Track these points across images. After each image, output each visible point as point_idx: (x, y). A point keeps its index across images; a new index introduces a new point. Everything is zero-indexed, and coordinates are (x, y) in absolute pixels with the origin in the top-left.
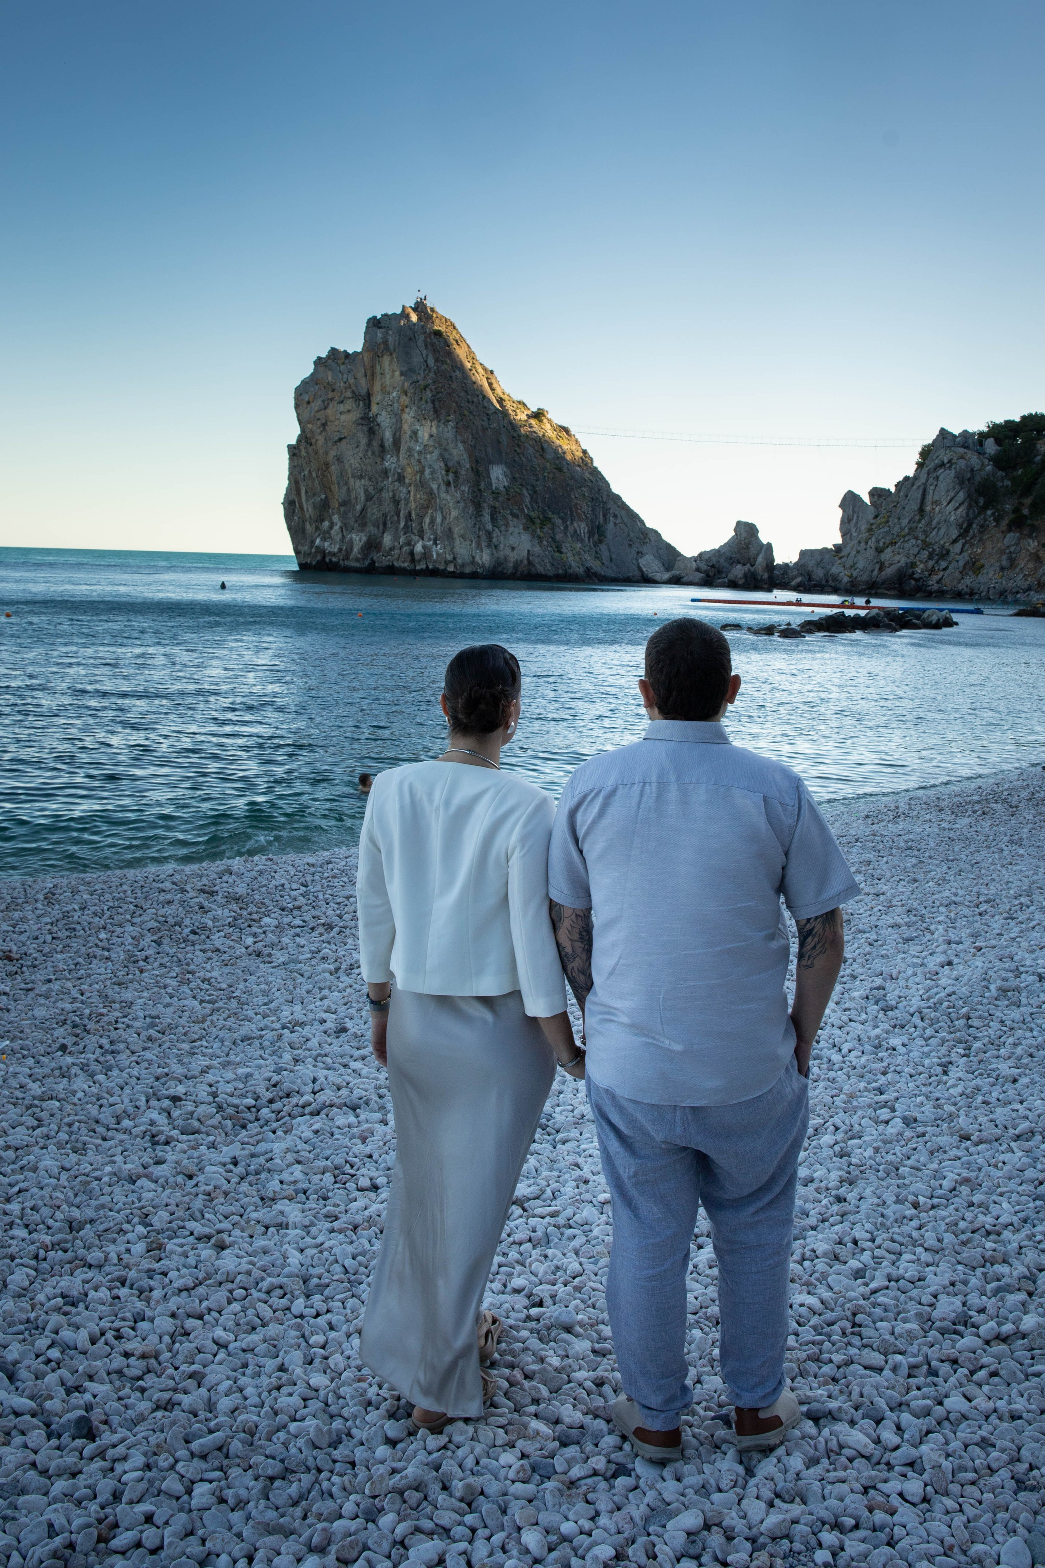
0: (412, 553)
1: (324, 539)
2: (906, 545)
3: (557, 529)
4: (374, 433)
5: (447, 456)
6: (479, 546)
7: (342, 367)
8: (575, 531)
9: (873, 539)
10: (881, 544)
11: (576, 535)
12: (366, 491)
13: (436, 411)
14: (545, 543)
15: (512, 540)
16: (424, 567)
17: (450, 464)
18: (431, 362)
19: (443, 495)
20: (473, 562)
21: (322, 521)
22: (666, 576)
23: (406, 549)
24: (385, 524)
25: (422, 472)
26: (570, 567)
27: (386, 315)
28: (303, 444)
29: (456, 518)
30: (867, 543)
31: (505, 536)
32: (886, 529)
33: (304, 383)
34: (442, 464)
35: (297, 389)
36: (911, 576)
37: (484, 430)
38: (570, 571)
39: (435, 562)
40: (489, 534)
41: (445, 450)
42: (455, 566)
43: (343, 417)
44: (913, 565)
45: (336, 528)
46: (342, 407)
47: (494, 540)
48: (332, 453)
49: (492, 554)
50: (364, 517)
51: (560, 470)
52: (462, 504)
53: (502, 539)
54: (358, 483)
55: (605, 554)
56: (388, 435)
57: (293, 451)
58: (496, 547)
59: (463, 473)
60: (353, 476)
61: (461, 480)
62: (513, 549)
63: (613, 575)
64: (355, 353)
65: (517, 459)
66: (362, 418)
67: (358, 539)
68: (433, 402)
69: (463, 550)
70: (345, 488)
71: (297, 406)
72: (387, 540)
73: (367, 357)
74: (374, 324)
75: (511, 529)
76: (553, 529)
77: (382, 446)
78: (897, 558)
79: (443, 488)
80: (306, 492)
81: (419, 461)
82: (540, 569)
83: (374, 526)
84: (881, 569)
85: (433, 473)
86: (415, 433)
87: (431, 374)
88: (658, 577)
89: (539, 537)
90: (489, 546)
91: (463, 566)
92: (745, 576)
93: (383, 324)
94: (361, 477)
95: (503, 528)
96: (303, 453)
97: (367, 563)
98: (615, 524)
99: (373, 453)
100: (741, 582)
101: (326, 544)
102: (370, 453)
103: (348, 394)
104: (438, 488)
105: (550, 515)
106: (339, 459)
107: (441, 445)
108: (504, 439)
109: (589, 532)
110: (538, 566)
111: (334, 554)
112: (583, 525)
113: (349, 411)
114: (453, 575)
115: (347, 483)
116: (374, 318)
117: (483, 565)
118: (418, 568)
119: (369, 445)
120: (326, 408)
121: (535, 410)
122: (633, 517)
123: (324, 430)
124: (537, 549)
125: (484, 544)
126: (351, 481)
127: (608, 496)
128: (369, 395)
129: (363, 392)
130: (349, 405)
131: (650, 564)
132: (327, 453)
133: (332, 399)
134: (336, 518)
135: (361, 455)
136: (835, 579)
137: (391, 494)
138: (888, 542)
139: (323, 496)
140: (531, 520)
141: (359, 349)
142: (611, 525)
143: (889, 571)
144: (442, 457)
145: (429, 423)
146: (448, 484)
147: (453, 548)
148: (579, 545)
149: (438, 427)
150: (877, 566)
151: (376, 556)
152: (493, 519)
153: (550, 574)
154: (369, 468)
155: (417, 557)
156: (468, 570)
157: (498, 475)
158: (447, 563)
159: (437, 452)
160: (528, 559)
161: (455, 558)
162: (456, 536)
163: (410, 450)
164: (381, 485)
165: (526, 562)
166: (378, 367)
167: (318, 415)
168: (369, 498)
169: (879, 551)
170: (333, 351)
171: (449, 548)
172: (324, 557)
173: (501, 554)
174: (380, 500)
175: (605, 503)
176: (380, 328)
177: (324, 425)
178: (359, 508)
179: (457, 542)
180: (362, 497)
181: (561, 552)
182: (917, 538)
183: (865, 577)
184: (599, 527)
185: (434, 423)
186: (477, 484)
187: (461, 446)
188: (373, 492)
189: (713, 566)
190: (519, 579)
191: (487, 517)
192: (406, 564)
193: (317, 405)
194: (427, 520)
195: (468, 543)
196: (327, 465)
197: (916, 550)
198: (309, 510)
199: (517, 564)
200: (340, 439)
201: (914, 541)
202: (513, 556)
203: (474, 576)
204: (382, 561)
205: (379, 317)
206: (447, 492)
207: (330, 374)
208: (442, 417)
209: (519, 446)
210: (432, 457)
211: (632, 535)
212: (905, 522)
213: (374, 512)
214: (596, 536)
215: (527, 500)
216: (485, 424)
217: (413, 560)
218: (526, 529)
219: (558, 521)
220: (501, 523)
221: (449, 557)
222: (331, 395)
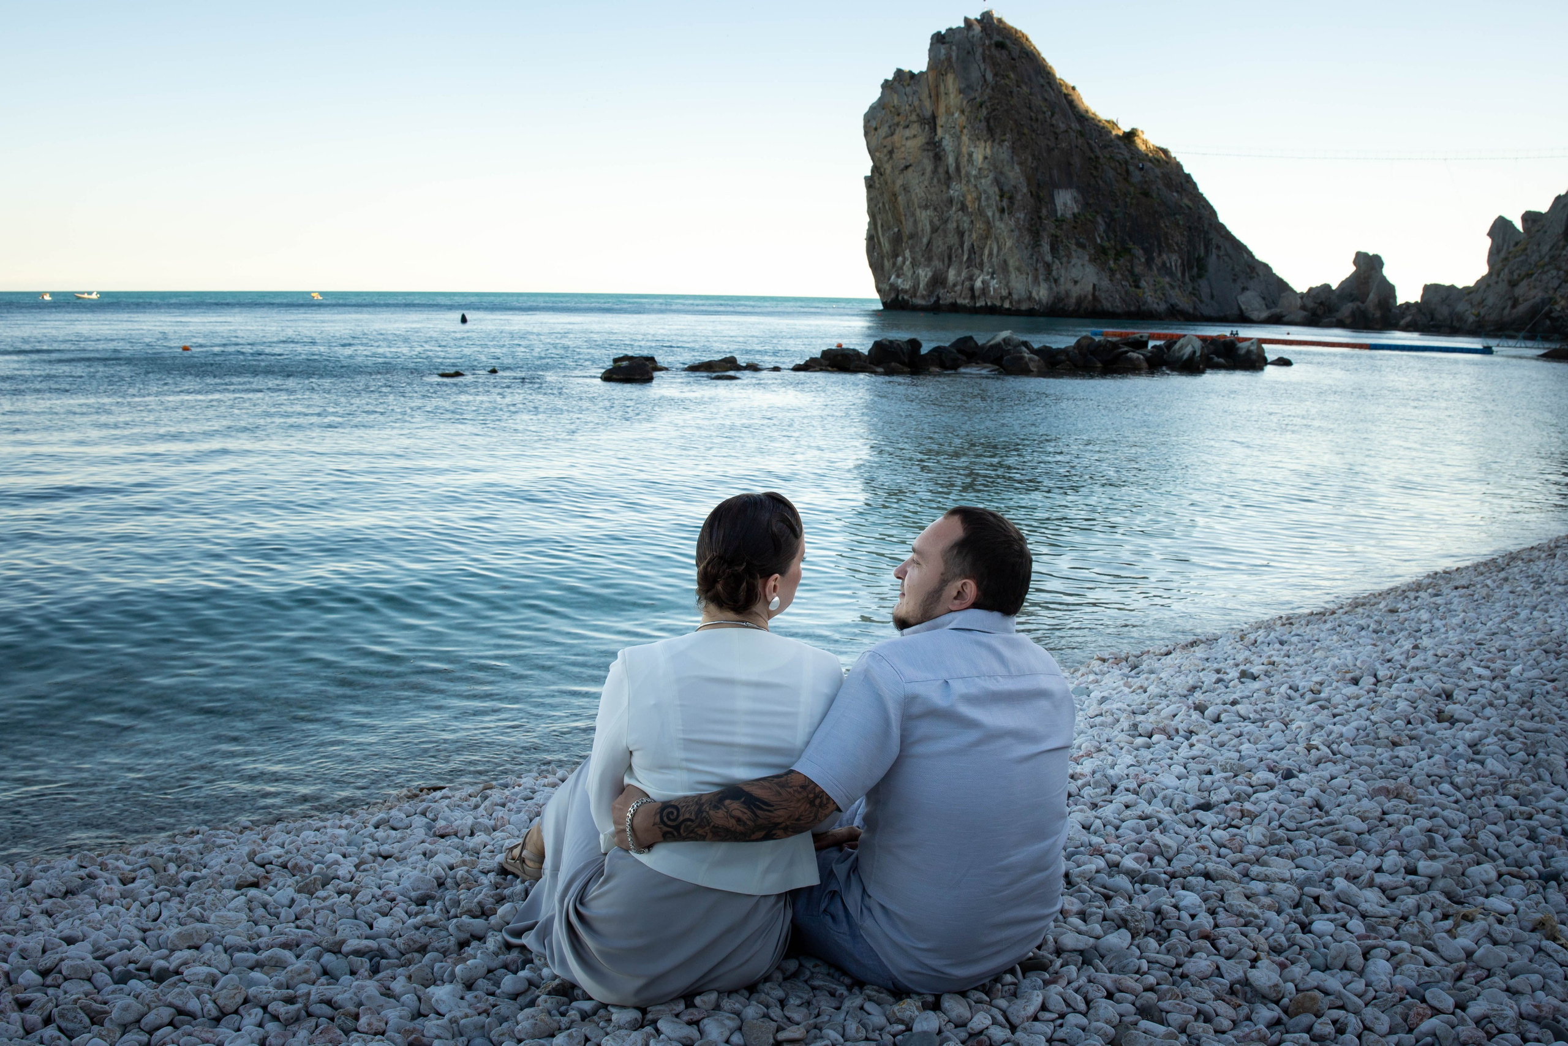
0: (972, 289)
1: (898, 276)
2: (1545, 277)
3: (1136, 261)
4: (940, 159)
5: (1003, 179)
6: (1036, 280)
7: (908, 89)
8: (1164, 264)
9: (1506, 270)
10: (1515, 276)
11: (1165, 269)
12: (931, 222)
13: (990, 130)
14: (1118, 276)
15: (1075, 273)
16: (983, 303)
17: (1006, 188)
18: (989, 76)
19: (998, 223)
20: (1030, 298)
21: (897, 256)
22: (1264, 314)
23: (967, 284)
24: (950, 258)
25: (979, 199)
26: (1145, 303)
27: (950, 29)
28: (877, 174)
29: (1011, 249)
30: (1498, 275)
31: (1066, 269)
32: (1523, 258)
33: (873, 108)
34: (996, 189)
35: (865, 115)
36: (1548, 315)
37: (1050, 150)
38: (1143, 308)
39: (992, 298)
40: (1048, 267)
41: (1001, 173)
42: (1011, 303)
43: (909, 143)
44: (1551, 301)
45: (908, 263)
46: (908, 133)
47: (1054, 273)
48: (899, 182)
49: (1051, 289)
50: (931, 250)
51: (1146, 194)
52: (1016, 233)
53: (1063, 272)
54: (924, 213)
55: (1205, 290)
56: (951, 160)
57: (870, 182)
58: (1056, 281)
59: (1019, 197)
60: (920, 207)
61: (1016, 206)
62: (1076, 282)
63: (1213, 314)
64: (921, 73)
65: (1093, 182)
66: (928, 143)
67: (924, 274)
68: (987, 120)
69: (1019, 285)
70: (912, 220)
71: (866, 134)
72: (952, 274)
73: (931, 77)
74: (939, 39)
75: (1074, 261)
76: (1131, 261)
77: (947, 172)
78: (1533, 292)
79: (997, 215)
80: (882, 226)
81: (975, 186)
82: (1107, 305)
83: (939, 259)
84: (1514, 306)
85: (988, 198)
86: (970, 155)
87: (989, 91)
88: (1255, 315)
89: (1111, 270)
90: (1047, 280)
91: (1019, 301)
92: (1353, 314)
93: (947, 39)
94: (926, 207)
95: (1064, 260)
96: (878, 185)
97: (932, 300)
98: (1218, 257)
99: (939, 181)
100: (1348, 321)
101: (900, 281)
102: (935, 180)
103: (914, 117)
104: (994, 215)
105: (1130, 245)
106: (906, 189)
107: (996, 167)
108: (1077, 161)
109: (1183, 264)
110: (1104, 302)
111: (906, 292)
112: (1174, 257)
113: (915, 136)
114: (1009, 312)
115: (913, 215)
116: (939, 33)
117: (1040, 302)
118: (978, 305)
119: (935, 171)
120: (892, 134)
121: (1127, 129)
122: (1240, 248)
123: (891, 158)
124: (1105, 283)
125: (1041, 277)
126: (918, 211)
127: (1210, 225)
128: (934, 117)
129: (928, 114)
130: (915, 129)
131: (1250, 301)
132: (894, 183)
133: (898, 124)
134: (907, 253)
135: (926, 183)
136: (1461, 318)
137: (955, 225)
138: (1523, 273)
139: (896, 230)
140: (1104, 251)
141: (924, 68)
142: (1213, 258)
143: (1522, 308)
144: (997, 181)
145: (983, 144)
146: (1002, 211)
147: (1008, 282)
148: (1167, 279)
149: (992, 147)
150: (1510, 303)
151: (941, 292)
152: (1054, 249)
153: (1119, 311)
154: (934, 197)
155: (977, 293)
156: (1024, 307)
157: (1066, 201)
158: (1003, 299)
159: (991, 176)
160: (1094, 295)
161: (1010, 294)
162: (1011, 269)
163: (968, 175)
164: (946, 215)
165: (1090, 297)
166: (942, 86)
167: (885, 142)
168: (934, 230)
169: (1513, 284)
170: (899, 73)
171: (1004, 282)
172: (897, 296)
173: (1062, 289)
174: (945, 231)
175: (1207, 233)
176: (943, 43)
177: (891, 152)
178: (925, 240)
179: (1013, 276)
180: (928, 228)
181: (1137, 287)
182: (1559, 269)
183: (1493, 316)
184: (1199, 259)
185: (989, 143)
186: (1038, 211)
187: (1017, 168)
188: (937, 223)
189: (1321, 303)
190: (1081, 317)
191: (1046, 248)
192: (967, 301)
193: (884, 131)
194: (986, 252)
195: (1024, 276)
196: (895, 195)
197: (1556, 283)
198: (886, 246)
199: (1080, 300)
200: (907, 167)
201: (1554, 272)
202: (1076, 291)
203: (1031, 313)
204: (947, 298)
205: (943, 32)
206: (1001, 219)
207: (895, 96)
208: (997, 136)
209: (1096, 168)
210: (986, 182)
211: (1237, 268)
212: (1545, 249)
213: (939, 246)
214: (1195, 270)
215: (1102, 228)
216: (1052, 144)
217: (973, 297)
218: (1093, 260)
219: (1138, 252)
220: (1062, 253)
221: (1004, 293)
222: (896, 119)
